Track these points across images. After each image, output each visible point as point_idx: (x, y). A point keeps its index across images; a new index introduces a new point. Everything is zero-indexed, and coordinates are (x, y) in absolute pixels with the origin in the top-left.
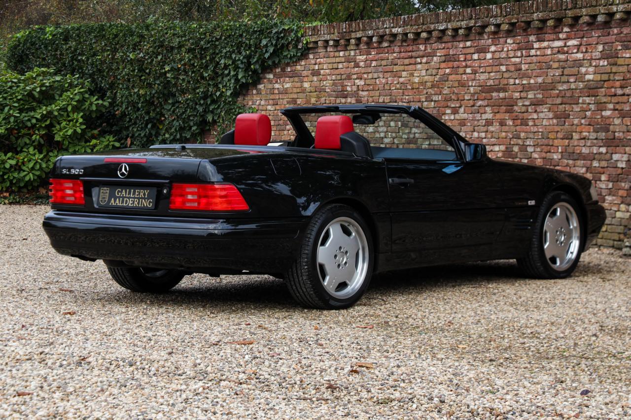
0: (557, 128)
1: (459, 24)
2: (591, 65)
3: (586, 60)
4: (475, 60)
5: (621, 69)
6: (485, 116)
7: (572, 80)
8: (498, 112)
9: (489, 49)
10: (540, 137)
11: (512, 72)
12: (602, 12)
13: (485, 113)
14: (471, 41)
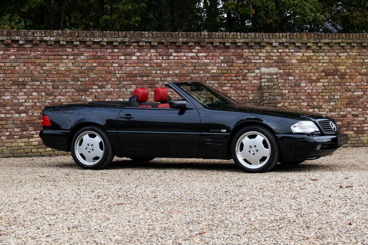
1: (115, 39)
2: (215, 66)
3: (211, 63)
4: (122, 59)
5: (235, 68)
6: (129, 90)
7: (201, 72)
9: (134, 54)
11: (154, 67)
12: (230, 41)
13: (130, 88)
14: (118, 49)
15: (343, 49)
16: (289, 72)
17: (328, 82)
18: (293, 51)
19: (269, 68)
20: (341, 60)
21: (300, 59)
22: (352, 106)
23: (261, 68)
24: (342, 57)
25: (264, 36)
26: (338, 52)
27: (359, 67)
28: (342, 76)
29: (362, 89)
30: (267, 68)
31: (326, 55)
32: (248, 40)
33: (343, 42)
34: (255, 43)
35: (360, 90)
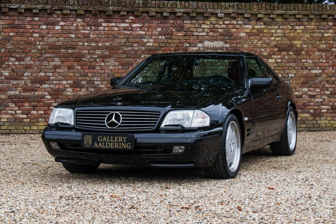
0: (121, 71)
1: (35, 6)
2: (151, 38)
3: (147, 35)
4: (44, 29)
5: (175, 41)
6: (51, 63)
7: (135, 45)
8: (66, 61)
9: (58, 23)
10: (106, 76)
11: (81, 38)
12: (168, 11)
13: (53, 61)
14: (40, 17)
15: (299, 21)
16: (236, 46)
17: (281, 58)
18: (241, 22)
19: (214, 41)
20: (297, 34)
21: (250, 32)
22: (308, 85)
23: (204, 41)
24: (298, 31)
25: (208, 5)
26: (294, 24)
27: (317, 42)
28: (298, 52)
29: (320, 67)
30: (212, 41)
31: (279, 28)
32: (190, 9)
33: (298, 14)
34: (198, 13)
35: (318, 68)
